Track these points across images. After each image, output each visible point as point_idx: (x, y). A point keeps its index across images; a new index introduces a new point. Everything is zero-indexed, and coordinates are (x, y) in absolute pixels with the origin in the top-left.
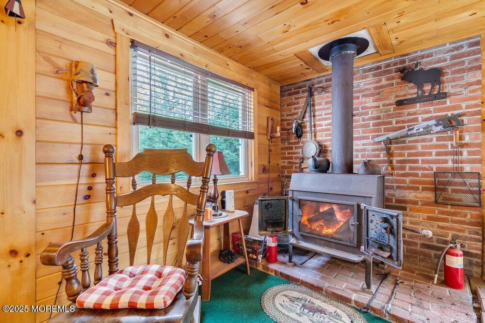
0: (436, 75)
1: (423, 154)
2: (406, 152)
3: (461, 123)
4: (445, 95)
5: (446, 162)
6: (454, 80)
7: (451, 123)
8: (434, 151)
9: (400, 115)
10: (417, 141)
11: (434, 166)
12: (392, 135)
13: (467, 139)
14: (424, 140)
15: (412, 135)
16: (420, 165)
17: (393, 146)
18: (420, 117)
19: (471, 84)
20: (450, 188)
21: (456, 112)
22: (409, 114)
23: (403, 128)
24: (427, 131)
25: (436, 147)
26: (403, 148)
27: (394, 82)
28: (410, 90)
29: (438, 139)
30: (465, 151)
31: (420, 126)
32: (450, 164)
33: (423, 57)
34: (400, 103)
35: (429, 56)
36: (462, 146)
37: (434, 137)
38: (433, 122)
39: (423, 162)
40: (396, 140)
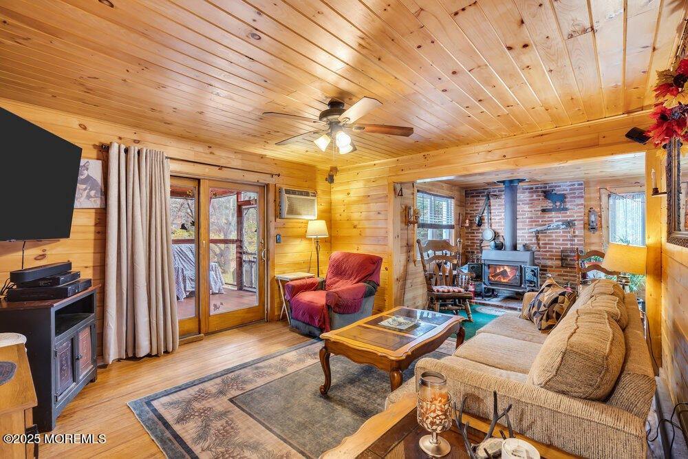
0: (563, 198)
1: (556, 240)
2: (547, 239)
3: (574, 225)
4: (566, 209)
5: (567, 245)
6: (571, 201)
7: (569, 224)
8: (561, 239)
9: (543, 217)
10: (552, 233)
11: (561, 247)
12: (539, 228)
13: (577, 233)
14: (556, 232)
15: (549, 229)
16: (554, 246)
17: (540, 235)
18: (554, 220)
19: (579, 205)
20: (569, 258)
21: (572, 219)
22: (548, 217)
23: (546, 225)
24: (558, 227)
25: (562, 236)
26: (545, 236)
27: (540, 198)
28: (549, 204)
29: (564, 232)
30: (576, 239)
31: (554, 225)
32: (569, 246)
33: (556, 186)
34: (544, 211)
35: (559, 186)
36: (575, 236)
37: (561, 231)
38: (560, 223)
39: (556, 244)
40: (542, 232)
